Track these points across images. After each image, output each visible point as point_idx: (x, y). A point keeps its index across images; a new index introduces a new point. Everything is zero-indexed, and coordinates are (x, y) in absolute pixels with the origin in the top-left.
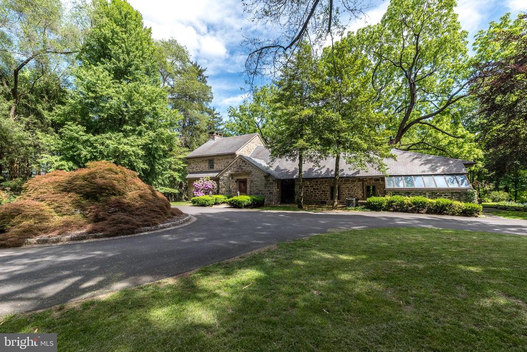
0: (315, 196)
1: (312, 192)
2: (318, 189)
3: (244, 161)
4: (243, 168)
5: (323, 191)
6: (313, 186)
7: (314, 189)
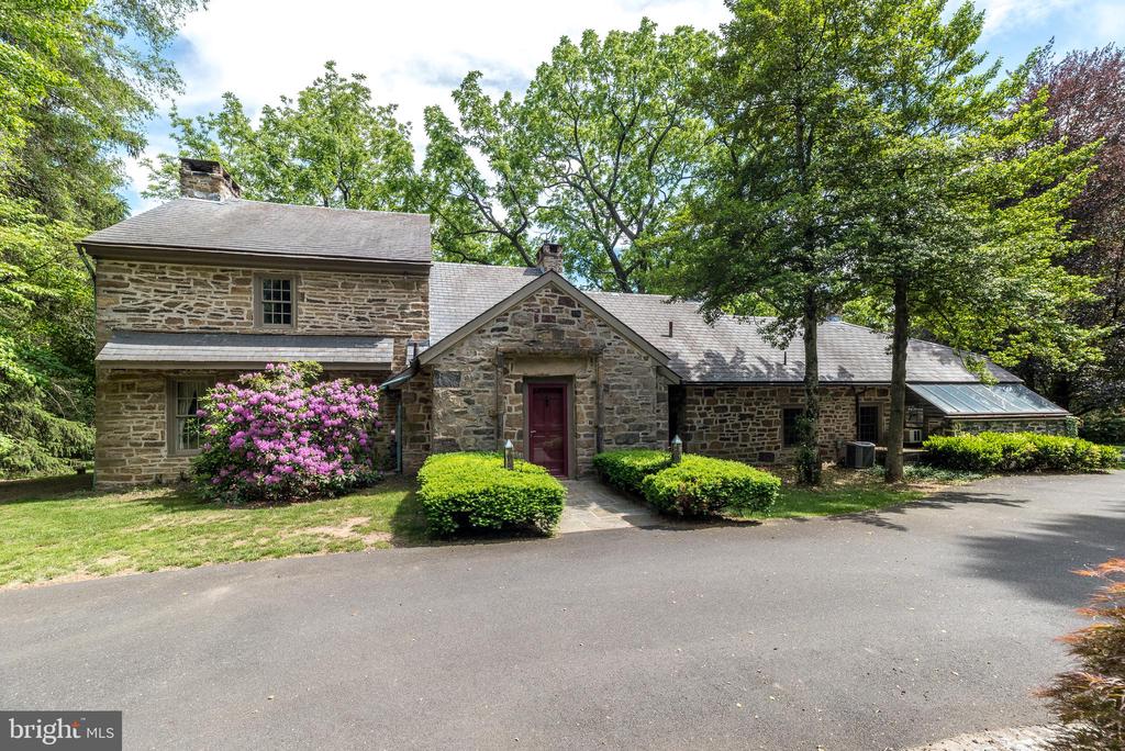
0: (745, 438)
1: (737, 426)
2: (751, 417)
3: (567, 301)
4: (565, 328)
5: (764, 423)
6: (739, 409)
7: (742, 417)
